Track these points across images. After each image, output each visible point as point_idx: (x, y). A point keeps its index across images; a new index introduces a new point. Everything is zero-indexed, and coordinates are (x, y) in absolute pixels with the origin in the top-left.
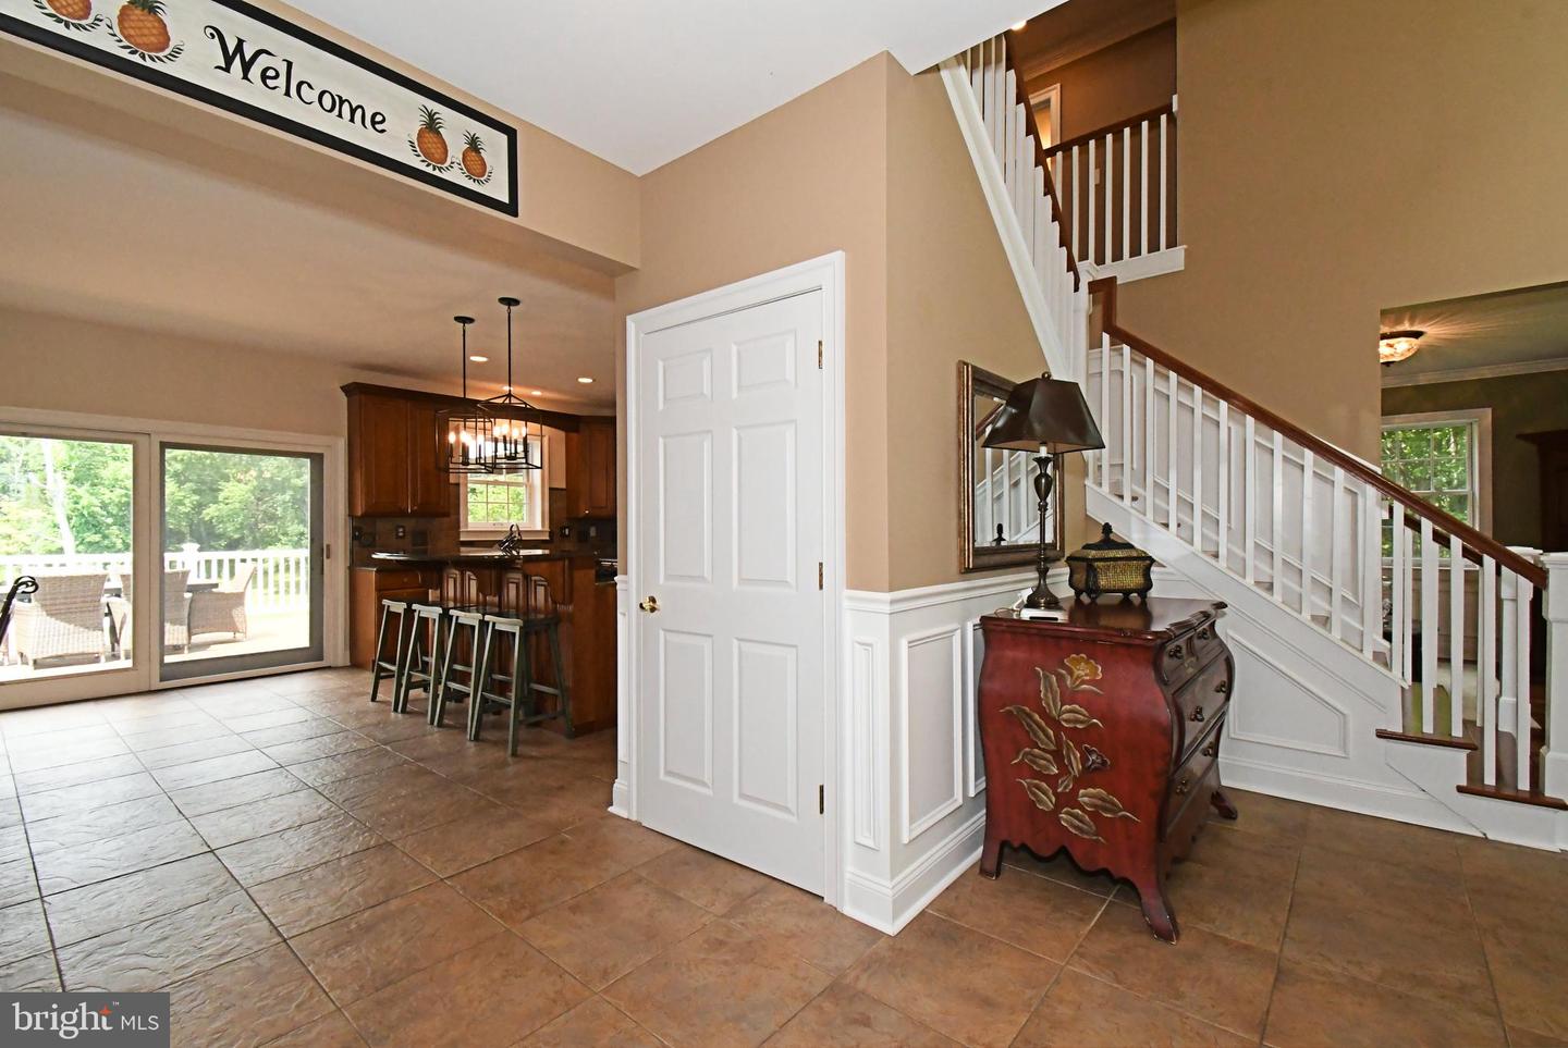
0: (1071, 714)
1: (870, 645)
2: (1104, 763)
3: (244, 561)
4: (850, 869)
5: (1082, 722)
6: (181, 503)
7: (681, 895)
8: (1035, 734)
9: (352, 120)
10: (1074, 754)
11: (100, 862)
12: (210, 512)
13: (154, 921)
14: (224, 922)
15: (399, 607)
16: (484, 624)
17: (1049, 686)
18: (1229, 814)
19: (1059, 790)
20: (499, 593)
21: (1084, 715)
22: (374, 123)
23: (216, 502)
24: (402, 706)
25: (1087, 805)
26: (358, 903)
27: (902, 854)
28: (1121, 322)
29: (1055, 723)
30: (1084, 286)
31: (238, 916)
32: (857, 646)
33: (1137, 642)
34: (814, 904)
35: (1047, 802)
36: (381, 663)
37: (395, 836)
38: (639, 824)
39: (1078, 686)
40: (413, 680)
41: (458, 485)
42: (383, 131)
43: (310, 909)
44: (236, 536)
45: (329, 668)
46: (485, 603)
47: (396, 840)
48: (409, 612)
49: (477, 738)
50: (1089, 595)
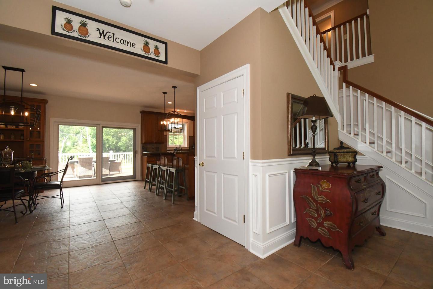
0: (321, 198)
1: (257, 175)
2: (331, 214)
3: (122, 155)
4: (251, 239)
5: (324, 201)
6: (113, 142)
7: (206, 241)
8: (310, 204)
9: (128, 45)
10: (322, 211)
11: (82, 220)
12: (119, 144)
13: (89, 234)
14: (102, 236)
15: (150, 165)
16: (167, 170)
17: (314, 190)
18: (383, 234)
19: (318, 222)
20: (172, 162)
21: (325, 199)
22: (133, 45)
23: (120, 142)
24: (150, 190)
25: (327, 227)
26: (130, 235)
27: (267, 236)
28: (349, 79)
29: (316, 201)
30: (337, 69)
31: (106, 234)
32: (253, 175)
33: (342, 176)
34: (242, 248)
35: (314, 225)
36: (147, 180)
37: (142, 220)
38: (200, 223)
39: (323, 190)
40: (153, 184)
41: (166, 135)
42: (135, 47)
43: (120, 235)
44: (124, 150)
45: (137, 180)
46: (169, 165)
47: (142, 221)
48: (152, 167)
49: (166, 199)
50: (335, 164)
